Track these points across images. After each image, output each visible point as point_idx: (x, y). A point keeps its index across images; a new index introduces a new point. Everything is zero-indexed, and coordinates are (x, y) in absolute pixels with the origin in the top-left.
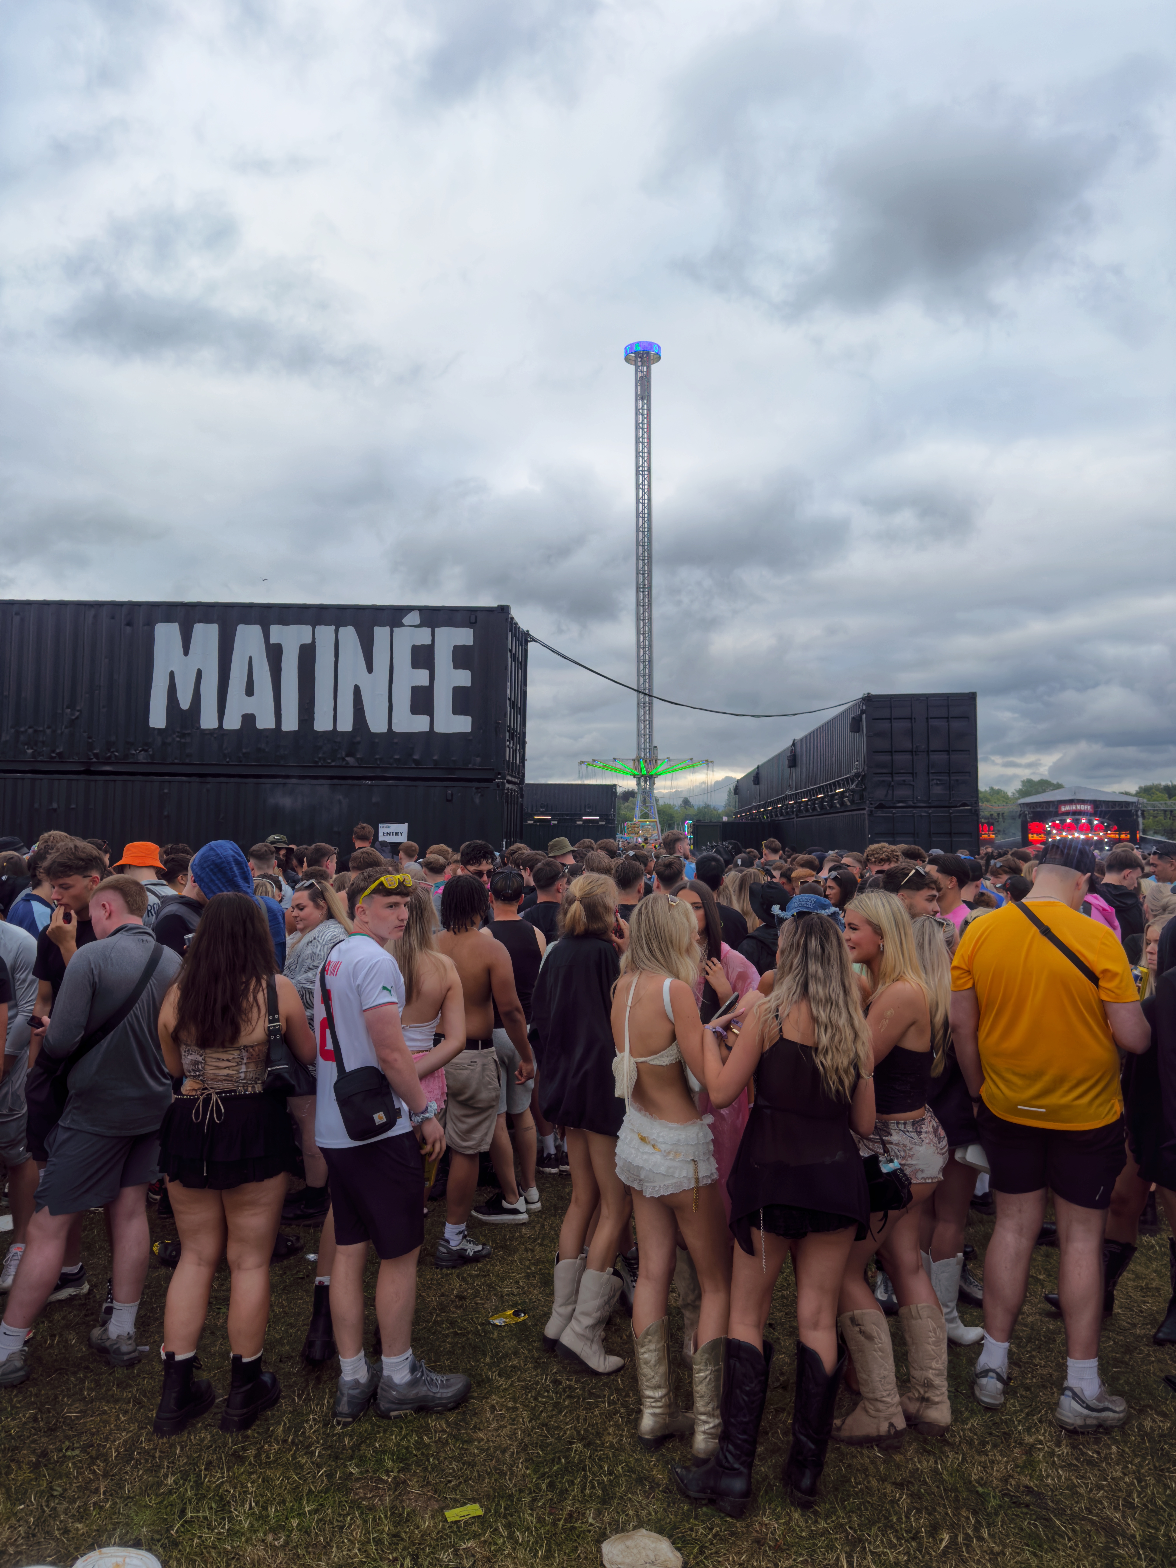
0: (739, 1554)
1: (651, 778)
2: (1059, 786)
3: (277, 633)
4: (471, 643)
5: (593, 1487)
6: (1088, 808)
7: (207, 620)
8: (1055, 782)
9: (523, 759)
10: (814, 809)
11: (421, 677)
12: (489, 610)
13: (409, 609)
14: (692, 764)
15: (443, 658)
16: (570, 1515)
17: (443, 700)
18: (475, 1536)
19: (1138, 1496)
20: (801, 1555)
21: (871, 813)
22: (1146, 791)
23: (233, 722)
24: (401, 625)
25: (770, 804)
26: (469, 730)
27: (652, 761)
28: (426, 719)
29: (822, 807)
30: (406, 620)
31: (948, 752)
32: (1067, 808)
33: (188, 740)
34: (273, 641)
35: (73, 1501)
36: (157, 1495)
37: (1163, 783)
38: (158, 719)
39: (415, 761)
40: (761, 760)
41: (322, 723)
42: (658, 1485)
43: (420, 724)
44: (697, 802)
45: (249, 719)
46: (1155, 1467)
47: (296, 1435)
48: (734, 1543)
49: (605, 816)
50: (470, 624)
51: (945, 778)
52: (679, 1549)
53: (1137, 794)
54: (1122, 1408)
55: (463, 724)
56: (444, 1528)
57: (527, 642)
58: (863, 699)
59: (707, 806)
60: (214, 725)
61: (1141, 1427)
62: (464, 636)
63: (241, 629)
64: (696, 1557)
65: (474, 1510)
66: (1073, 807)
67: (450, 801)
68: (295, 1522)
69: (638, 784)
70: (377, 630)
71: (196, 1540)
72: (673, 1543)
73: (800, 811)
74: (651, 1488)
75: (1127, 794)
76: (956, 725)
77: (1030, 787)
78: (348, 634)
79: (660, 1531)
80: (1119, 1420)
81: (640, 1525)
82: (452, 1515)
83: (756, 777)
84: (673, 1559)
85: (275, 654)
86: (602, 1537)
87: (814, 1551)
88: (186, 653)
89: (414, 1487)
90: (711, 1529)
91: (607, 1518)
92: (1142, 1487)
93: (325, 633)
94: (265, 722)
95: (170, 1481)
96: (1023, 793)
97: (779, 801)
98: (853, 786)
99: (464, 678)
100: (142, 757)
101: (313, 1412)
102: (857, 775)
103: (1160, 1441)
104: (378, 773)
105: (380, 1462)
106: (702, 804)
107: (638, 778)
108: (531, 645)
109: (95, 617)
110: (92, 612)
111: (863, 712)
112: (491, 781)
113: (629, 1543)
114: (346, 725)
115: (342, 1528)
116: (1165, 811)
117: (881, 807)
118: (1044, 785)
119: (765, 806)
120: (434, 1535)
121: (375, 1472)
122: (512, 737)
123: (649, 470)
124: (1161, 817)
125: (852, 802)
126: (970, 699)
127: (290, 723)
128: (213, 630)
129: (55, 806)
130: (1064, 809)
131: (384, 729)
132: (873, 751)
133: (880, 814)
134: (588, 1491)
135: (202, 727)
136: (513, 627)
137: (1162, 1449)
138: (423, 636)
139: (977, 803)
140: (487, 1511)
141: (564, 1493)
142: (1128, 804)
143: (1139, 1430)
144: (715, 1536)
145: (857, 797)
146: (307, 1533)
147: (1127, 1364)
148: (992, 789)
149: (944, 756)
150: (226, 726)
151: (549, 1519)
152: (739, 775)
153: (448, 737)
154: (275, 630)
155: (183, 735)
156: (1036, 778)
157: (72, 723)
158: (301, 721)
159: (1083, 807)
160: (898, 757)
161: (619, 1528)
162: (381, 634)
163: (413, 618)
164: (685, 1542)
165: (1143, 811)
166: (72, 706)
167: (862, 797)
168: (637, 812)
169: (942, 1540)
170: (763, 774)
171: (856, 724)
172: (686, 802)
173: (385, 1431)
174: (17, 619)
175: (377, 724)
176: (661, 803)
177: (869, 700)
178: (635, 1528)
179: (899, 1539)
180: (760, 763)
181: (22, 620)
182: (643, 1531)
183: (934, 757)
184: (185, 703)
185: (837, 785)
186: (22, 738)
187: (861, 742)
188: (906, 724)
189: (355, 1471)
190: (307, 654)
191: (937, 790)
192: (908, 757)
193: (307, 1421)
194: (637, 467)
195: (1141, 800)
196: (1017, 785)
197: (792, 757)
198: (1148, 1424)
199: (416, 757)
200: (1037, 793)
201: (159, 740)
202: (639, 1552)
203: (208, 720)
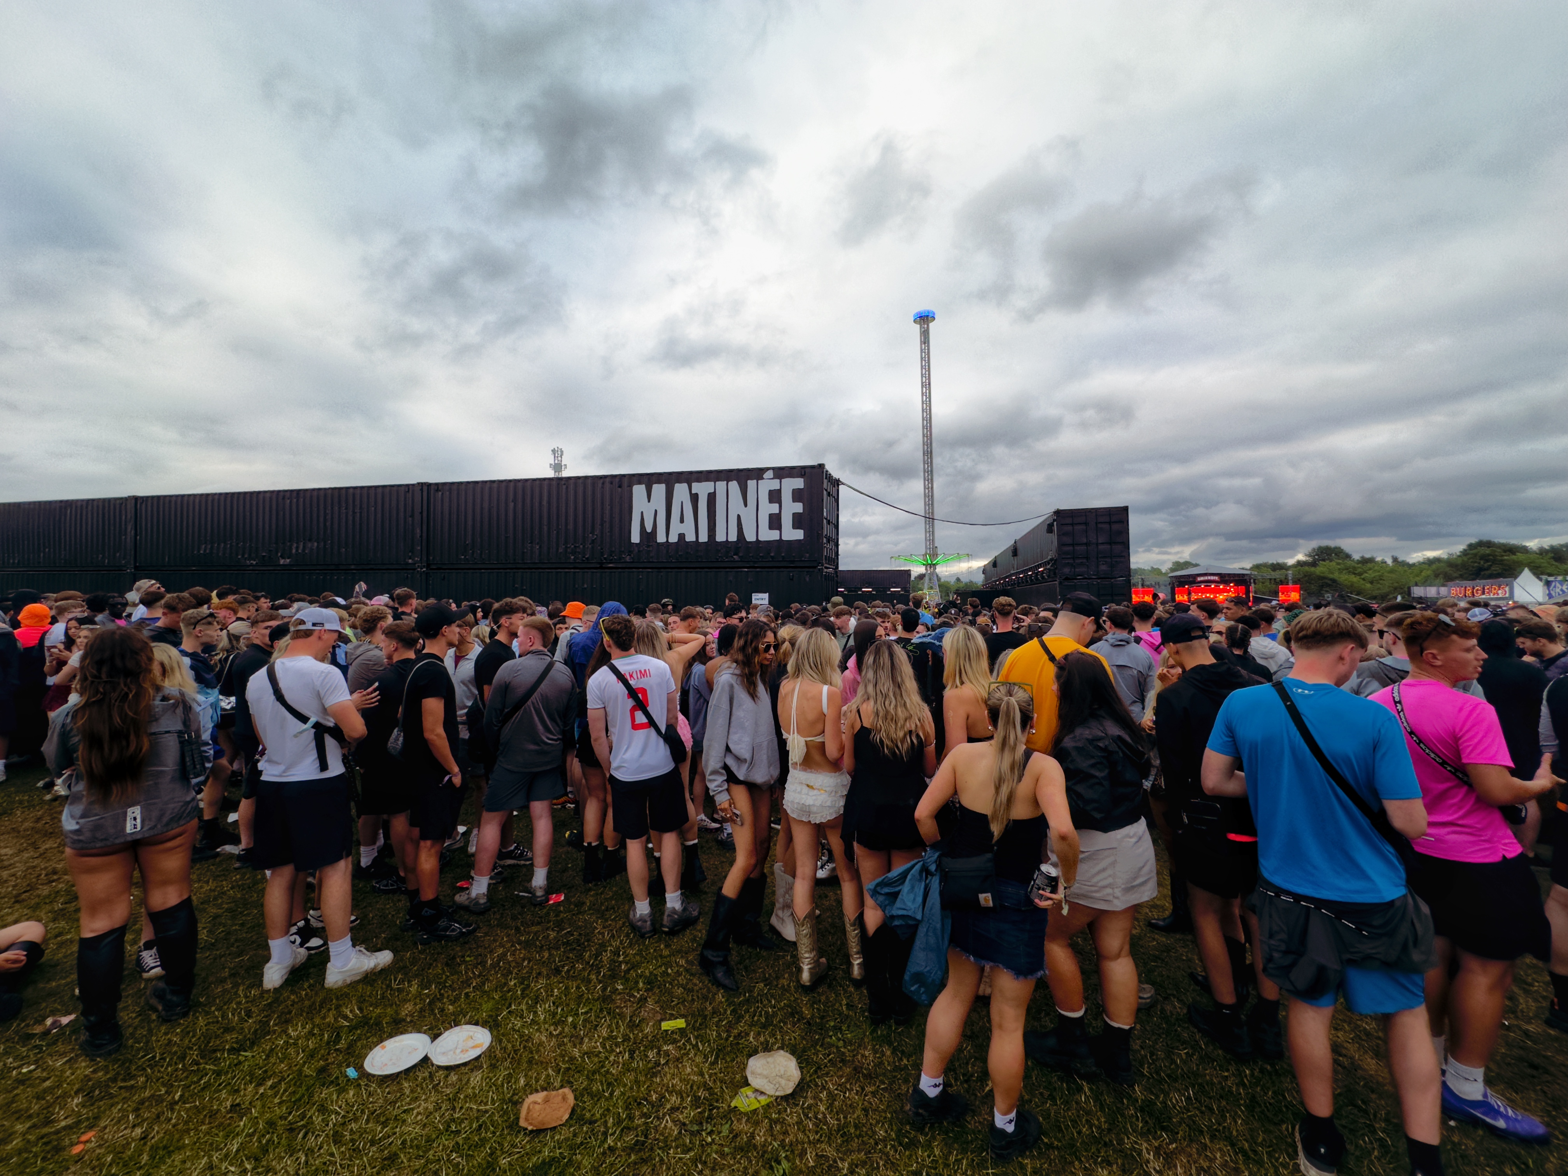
0: (841, 1077)
1: (934, 566)
2: (1196, 565)
3: (697, 487)
4: (802, 487)
5: (761, 1015)
6: (1216, 578)
7: (659, 482)
8: (1194, 562)
9: (837, 554)
10: (1027, 582)
11: (774, 508)
12: (812, 467)
13: (768, 469)
14: (959, 557)
15: (787, 496)
16: (739, 1034)
17: (787, 521)
18: (675, 1042)
19: (1148, 1068)
20: (884, 1083)
21: (1060, 583)
22: (1257, 567)
23: (673, 539)
24: (763, 479)
25: (1001, 579)
26: (802, 538)
27: (934, 555)
28: (778, 532)
29: (1032, 580)
30: (765, 476)
31: (1110, 544)
32: (1202, 579)
33: (651, 549)
34: (693, 492)
35: (454, 990)
36: (501, 992)
37: (1270, 562)
38: (635, 538)
39: (772, 557)
40: (996, 553)
41: (720, 537)
42: (803, 1018)
43: (774, 535)
44: (965, 580)
45: (682, 536)
46: (1168, 1045)
47: (596, 959)
48: (841, 1067)
49: (904, 589)
50: (801, 476)
51: (1109, 560)
52: (801, 1068)
53: (1251, 569)
54: (1149, 995)
55: (798, 535)
56: (657, 1034)
57: (838, 485)
58: (1055, 512)
59: (971, 582)
60: (664, 540)
61: (1163, 1011)
62: (799, 483)
63: (677, 486)
64: (811, 1076)
65: (681, 1023)
66: (1206, 578)
67: (792, 579)
68: (570, 1019)
69: (926, 569)
70: (749, 482)
71: (511, 1025)
72: (799, 1063)
73: (1019, 583)
74: (799, 1020)
75: (1243, 569)
76: (1115, 527)
77: (1178, 566)
78: (734, 486)
79: (793, 1053)
80: (1146, 1004)
81: (781, 1048)
82: (666, 1025)
83: (994, 564)
84: (796, 1075)
85: (695, 498)
86: (754, 1052)
87: (894, 1082)
88: (649, 501)
89: (650, 1004)
90: (829, 1055)
91: (762, 1039)
92: (1153, 1060)
93: (721, 485)
94: (690, 537)
95: (512, 983)
96: (1172, 570)
97: (1006, 577)
98: (1048, 567)
99: (799, 508)
100: (628, 559)
101: (611, 945)
102: (1051, 560)
103: (1175, 1024)
104: (752, 564)
105: (637, 983)
106: (968, 580)
107: (926, 565)
108: (841, 487)
109: (603, 484)
110: (601, 481)
111: (1054, 520)
112: (815, 567)
113: (770, 1060)
114: (733, 537)
115: (597, 1026)
116: (1270, 579)
117: (1067, 579)
118: (1187, 565)
119: (999, 580)
120: (649, 1038)
121: (631, 990)
122: (828, 541)
123: (929, 384)
124: (1268, 583)
125: (1049, 576)
126: (1125, 509)
127: (704, 538)
128: (663, 487)
129: (586, 586)
130: (1199, 579)
131: (754, 539)
132: (1061, 544)
133: (1066, 583)
134: (756, 1018)
135: (658, 541)
136: (829, 477)
137: (1176, 1031)
138: (775, 485)
139: (1130, 575)
140: (688, 1024)
141: (739, 1018)
142: (1244, 575)
143: (1161, 1013)
144: (830, 1061)
145: (1052, 573)
146: (575, 1028)
147: (1163, 960)
148: (1152, 568)
149: (1108, 547)
150: (670, 541)
151: (724, 1035)
152: (986, 562)
153: (789, 542)
154: (694, 485)
155: (648, 546)
156: (1182, 561)
157: (593, 542)
158: (709, 536)
159: (1212, 578)
160: (1078, 548)
161: (767, 1048)
162: (751, 484)
163: (769, 474)
164: (808, 1063)
165: (1254, 580)
166: (592, 532)
167: (1055, 574)
168: (926, 586)
169: (987, 1085)
170: (998, 562)
171: (1050, 528)
172: (958, 580)
173: (648, 962)
174: (564, 487)
175: (750, 537)
176: (942, 580)
177: (1058, 513)
178: (779, 1048)
179: (956, 1080)
180: (997, 554)
181: (567, 488)
182: (782, 1052)
183: (1101, 547)
184: (649, 529)
185: (1040, 566)
186: (569, 550)
187: (1054, 537)
188: (1084, 527)
189: (620, 987)
190: (712, 498)
191: (1103, 568)
192: (1084, 548)
193: (606, 951)
194: (922, 383)
195: (1253, 573)
196: (1169, 565)
197: (1014, 551)
198: (1168, 1008)
199: (772, 554)
200: (1182, 569)
201: (636, 549)
202: (775, 1067)
203: (661, 538)
